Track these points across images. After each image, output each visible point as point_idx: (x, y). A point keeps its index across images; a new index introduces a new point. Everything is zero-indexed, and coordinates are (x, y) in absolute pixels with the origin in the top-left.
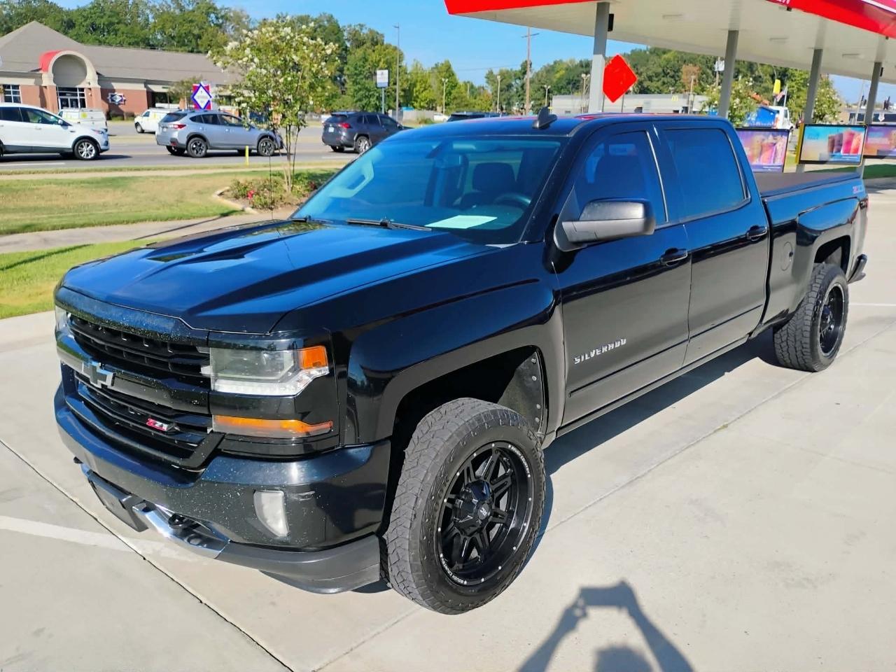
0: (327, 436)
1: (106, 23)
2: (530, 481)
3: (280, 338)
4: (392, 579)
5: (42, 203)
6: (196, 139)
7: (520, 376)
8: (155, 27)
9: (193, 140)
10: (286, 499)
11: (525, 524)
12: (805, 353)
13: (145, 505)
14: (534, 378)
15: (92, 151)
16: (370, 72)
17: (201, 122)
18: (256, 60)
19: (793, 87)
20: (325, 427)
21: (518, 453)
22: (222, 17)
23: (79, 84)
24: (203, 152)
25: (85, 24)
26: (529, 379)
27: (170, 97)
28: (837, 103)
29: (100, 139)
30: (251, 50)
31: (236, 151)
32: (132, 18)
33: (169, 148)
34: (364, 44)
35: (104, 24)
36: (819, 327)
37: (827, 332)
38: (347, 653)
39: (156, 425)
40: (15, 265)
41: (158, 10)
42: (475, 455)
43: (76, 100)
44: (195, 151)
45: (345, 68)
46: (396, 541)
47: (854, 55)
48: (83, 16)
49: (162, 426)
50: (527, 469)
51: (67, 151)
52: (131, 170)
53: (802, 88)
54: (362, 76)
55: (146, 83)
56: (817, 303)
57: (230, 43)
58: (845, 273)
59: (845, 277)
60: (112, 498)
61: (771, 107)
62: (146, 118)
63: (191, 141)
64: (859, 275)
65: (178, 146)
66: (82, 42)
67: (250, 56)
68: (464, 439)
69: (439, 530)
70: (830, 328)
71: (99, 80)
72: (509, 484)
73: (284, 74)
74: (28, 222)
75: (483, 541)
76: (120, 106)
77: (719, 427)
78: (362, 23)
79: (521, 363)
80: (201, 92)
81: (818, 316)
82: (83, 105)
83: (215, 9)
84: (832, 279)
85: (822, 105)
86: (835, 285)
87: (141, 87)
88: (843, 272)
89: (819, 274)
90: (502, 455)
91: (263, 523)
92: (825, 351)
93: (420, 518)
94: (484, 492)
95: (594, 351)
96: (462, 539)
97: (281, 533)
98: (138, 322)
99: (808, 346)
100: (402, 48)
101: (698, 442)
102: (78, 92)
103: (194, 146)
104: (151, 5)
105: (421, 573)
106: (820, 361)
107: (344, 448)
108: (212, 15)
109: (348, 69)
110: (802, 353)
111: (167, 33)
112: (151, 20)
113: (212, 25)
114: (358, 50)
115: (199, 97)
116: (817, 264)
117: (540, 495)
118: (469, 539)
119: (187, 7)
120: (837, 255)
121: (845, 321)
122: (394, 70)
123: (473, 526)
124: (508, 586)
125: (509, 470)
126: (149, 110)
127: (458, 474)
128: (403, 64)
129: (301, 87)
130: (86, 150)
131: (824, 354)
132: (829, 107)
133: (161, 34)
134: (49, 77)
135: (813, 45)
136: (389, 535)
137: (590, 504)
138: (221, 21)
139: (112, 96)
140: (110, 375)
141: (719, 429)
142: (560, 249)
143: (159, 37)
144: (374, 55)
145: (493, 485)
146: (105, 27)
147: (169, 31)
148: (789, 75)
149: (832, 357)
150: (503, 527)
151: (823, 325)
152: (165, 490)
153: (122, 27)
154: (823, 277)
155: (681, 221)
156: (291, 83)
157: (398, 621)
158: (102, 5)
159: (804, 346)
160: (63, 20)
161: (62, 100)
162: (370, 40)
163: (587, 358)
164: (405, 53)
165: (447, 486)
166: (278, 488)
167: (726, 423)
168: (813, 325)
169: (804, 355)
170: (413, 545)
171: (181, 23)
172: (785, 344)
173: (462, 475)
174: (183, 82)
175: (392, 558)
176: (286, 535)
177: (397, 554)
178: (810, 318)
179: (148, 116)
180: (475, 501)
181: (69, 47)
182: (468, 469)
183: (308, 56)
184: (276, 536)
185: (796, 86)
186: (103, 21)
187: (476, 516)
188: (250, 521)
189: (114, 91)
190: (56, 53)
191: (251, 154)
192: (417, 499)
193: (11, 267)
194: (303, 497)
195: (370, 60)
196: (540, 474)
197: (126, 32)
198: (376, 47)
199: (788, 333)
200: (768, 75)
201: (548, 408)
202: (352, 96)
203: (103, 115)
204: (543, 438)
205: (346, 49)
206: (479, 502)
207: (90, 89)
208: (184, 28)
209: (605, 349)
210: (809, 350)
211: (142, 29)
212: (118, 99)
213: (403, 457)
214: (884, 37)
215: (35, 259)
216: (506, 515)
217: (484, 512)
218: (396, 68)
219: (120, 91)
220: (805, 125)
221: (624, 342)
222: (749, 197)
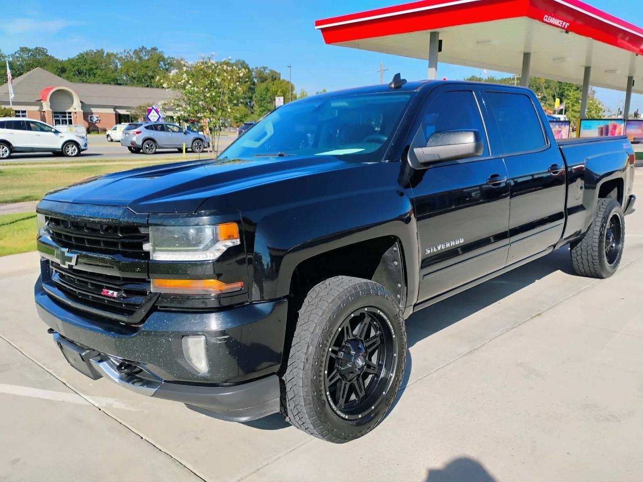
0: (238, 293)
1: (88, 69)
2: (394, 340)
3: (202, 216)
4: (289, 413)
5: (38, 183)
6: (147, 141)
7: (384, 262)
8: (122, 71)
9: (146, 142)
10: (207, 342)
11: (391, 375)
12: (595, 264)
13: (99, 358)
14: (396, 263)
15: (75, 150)
16: (271, 99)
17: (153, 129)
18: (191, 82)
19: (569, 103)
20: (237, 286)
21: (385, 317)
22: (168, 64)
23: (68, 109)
24: (154, 150)
25: (73, 70)
26: (392, 264)
27: (131, 118)
28: (601, 110)
29: (81, 143)
30: (187, 75)
31: (177, 150)
32: (106, 65)
33: (130, 148)
34: (266, 80)
35: (86, 70)
36: (604, 244)
37: (610, 249)
38: (255, 472)
39: (109, 294)
40: (16, 221)
41: (124, 60)
42: (352, 315)
43: (66, 121)
44: (148, 150)
45: (254, 97)
46: (293, 380)
47: (613, 71)
48: (72, 65)
49: (113, 293)
50: (392, 331)
51: (58, 150)
52: (102, 161)
53: (575, 104)
54: (265, 102)
55: (115, 108)
56: (602, 226)
57: (172, 71)
58: (621, 205)
59: (621, 208)
60: (74, 353)
61: (554, 116)
62: (114, 131)
63: (145, 143)
64: (630, 210)
65: (137, 146)
66: (71, 81)
67: (186, 79)
68: (343, 302)
69: (326, 372)
70: (612, 246)
71: (82, 107)
72: (379, 343)
73: (209, 91)
74: (28, 195)
75: (360, 387)
76: (97, 124)
77: (534, 315)
78: (265, 66)
79: (386, 251)
80: (153, 113)
81: (604, 235)
82: (71, 123)
83: (164, 58)
84: (612, 208)
85: (591, 111)
86: (615, 213)
87: (111, 111)
88: (619, 204)
89: (603, 204)
90: (373, 320)
91: (189, 362)
92: (610, 262)
93: (311, 361)
94: (360, 346)
95: (440, 246)
96: (343, 384)
97: (203, 370)
98: (96, 213)
99: (597, 258)
100: (293, 82)
101: (519, 325)
102: (67, 115)
103: (147, 146)
104: (119, 56)
105: (312, 406)
106: (606, 270)
107: (251, 304)
108: (162, 63)
109: (256, 97)
110: (593, 263)
111: (130, 75)
112: (119, 67)
113: (161, 69)
114: (263, 84)
115: (151, 116)
116: (600, 199)
117: (403, 352)
118: (349, 384)
119: (144, 58)
120: (614, 193)
121: (623, 242)
122: (288, 97)
123: (352, 373)
124: (380, 423)
125: (378, 332)
126: (117, 126)
127: (340, 329)
128: (294, 92)
129: (222, 100)
130: (72, 150)
131: (609, 265)
132: (596, 113)
133: (126, 76)
134: (47, 105)
135: (584, 64)
136: (286, 377)
137: (440, 367)
138: (167, 66)
139: (91, 117)
140: (74, 256)
141: (534, 317)
142: (413, 167)
143: (125, 78)
144: (273, 87)
145: (367, 342)
146: (87, 72)
147: (132, 73)
148: (566, 95)
149: (615, 266)
150: (374, 377)
151: (607, 243)
152: (114, 340)
153: (99, 72)
154: (605, 207)
155: (501, 156)
156: (215, 97)
157: (294, 449)
158: (85, 57)
159: (594, 258)
160: (58, 67)
161: (56, 121)
162: (270, 77)
163: (435, 250)
164: (295, 86)
165: (332, 337)
166: (200, 333)
167: (539, 313)
168: (600, 242)
169: (594, 265)
170: (306, 383)
171: (139, 68)
172: (580, 257)
173: (343, 329)
174: (140, 107)
175: (289, 395)
176: (207, 372)
177: (294, 391)
178: (598, 237)
179: (116, 130)
180: (353, 353)
181: (63, 84)
182: (347, 328)
183: (227, 78)
184: (199, 373)
185: (571, 103)
186: (85, 67)
187: (354, 364)
188: (180, 361)
189: (92, 114)
190: (52, 88)
191: (187, 152)
192: (308, 346)
193: (13, 222)
194: (220, 340)
195: (271, 90)
196: (402, 335)
197: (101, 75)
198: (275, 82)
199: (582, 249)
200: (550, 96)
201: (407, 286)
202: (258, 115)
203: (84, 130)
204: (403, 310)
205: (254, 84)
206: (356, 354)
207: (76, 113)
208: (143, 71)
209: (448, 245)
210: (598, 261)
211: (113, 72)
212: (95, 119)
213: (297, 316)
214: (635, 54)
215: (31, 217)
216: (377, 367)
217: (360, 362)
218: (289, 95)
219: (97, 113)
220: (581, 120)
221: (462, 241)
222: (549, 143)
